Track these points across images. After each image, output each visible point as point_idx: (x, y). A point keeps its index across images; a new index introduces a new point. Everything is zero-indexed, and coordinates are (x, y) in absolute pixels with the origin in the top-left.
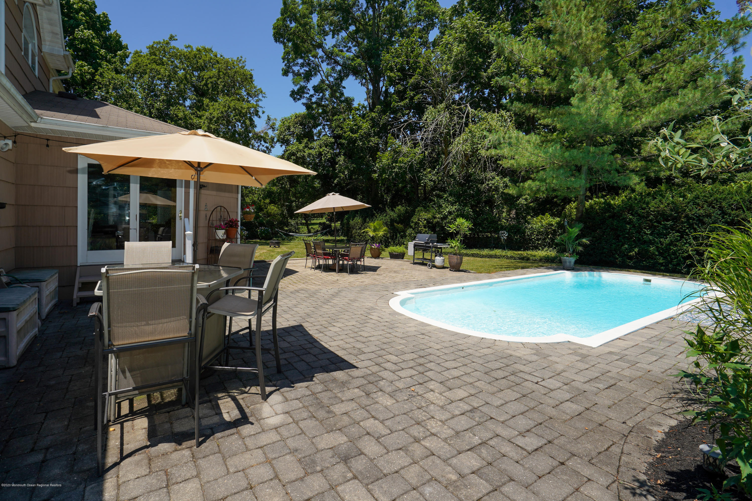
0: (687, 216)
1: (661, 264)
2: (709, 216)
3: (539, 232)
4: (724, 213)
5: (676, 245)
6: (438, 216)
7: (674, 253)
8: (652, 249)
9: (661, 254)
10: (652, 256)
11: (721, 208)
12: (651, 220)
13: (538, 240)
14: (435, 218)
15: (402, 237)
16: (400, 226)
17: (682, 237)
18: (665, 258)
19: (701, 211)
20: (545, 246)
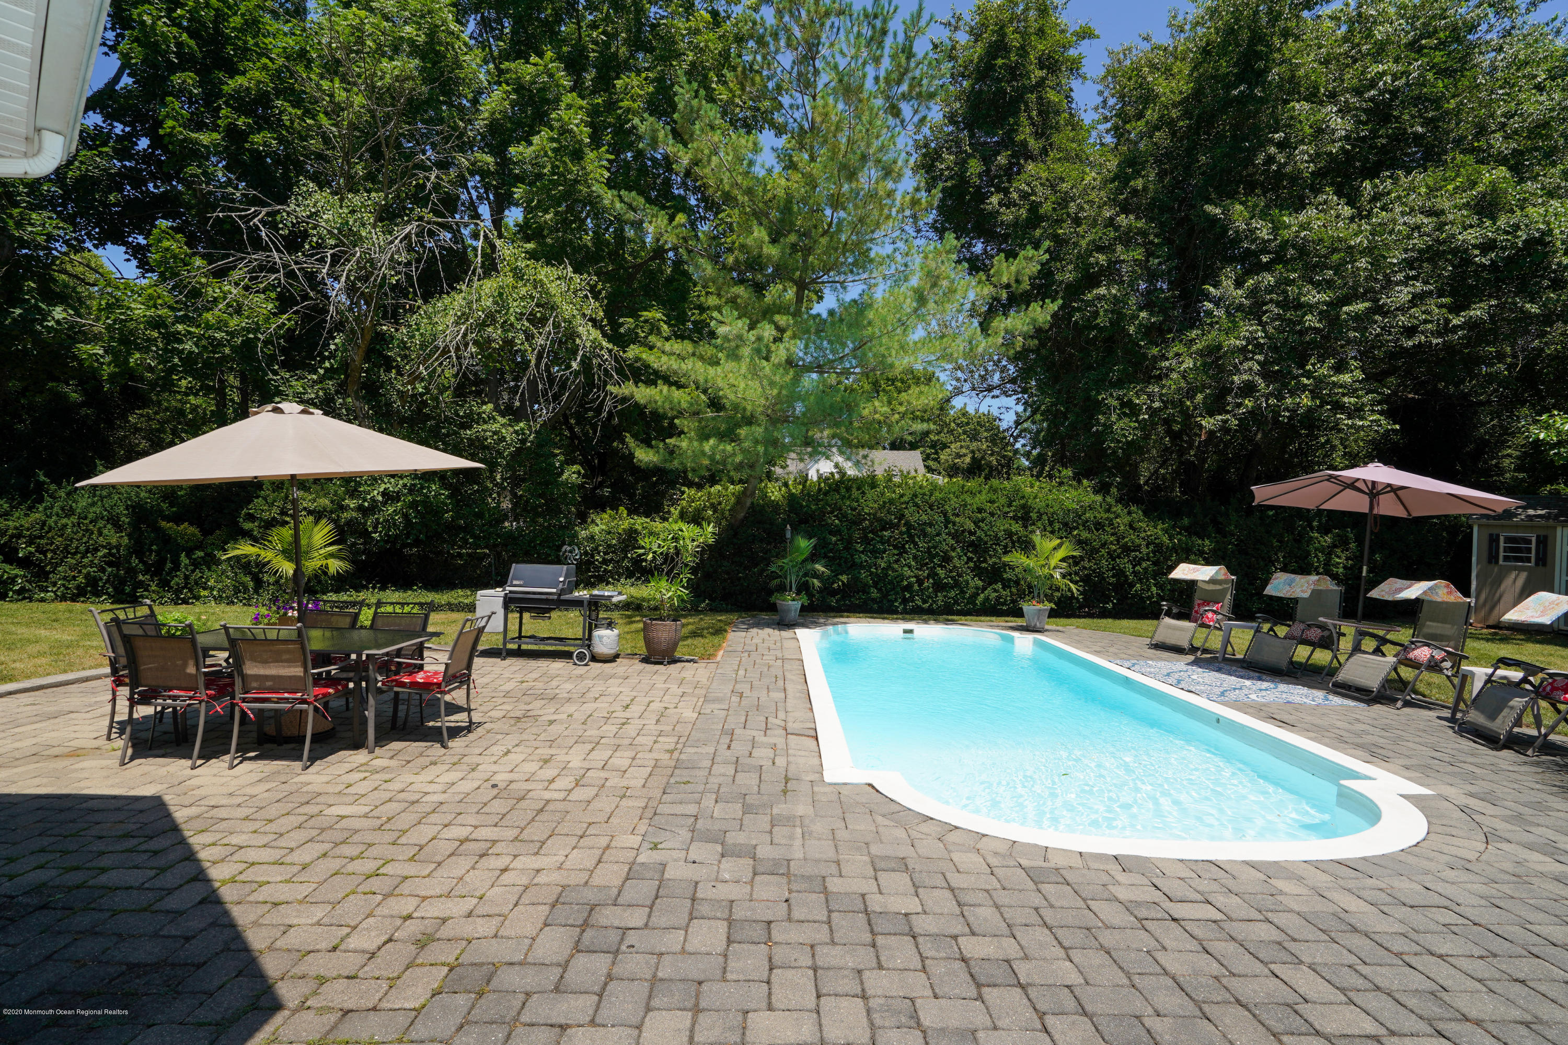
0: (907, 524)
1: (874, 600)
2: (931, 525)
3: (609, 546)
4: (947, 522)
5: (894, 570)
6: (353, 503)
7: (891, 582)
8: (863, 574)
9: (875, 585)
10: (865, 589)
11: (945, 514)
12: (864, 529)
13: (605, 562)
14: (343, 508)
15: (196, 564)
16: (188, 529)
17: (900, 554)
18: (880, 590)
19: (924, 517)
20: (620, 575)
